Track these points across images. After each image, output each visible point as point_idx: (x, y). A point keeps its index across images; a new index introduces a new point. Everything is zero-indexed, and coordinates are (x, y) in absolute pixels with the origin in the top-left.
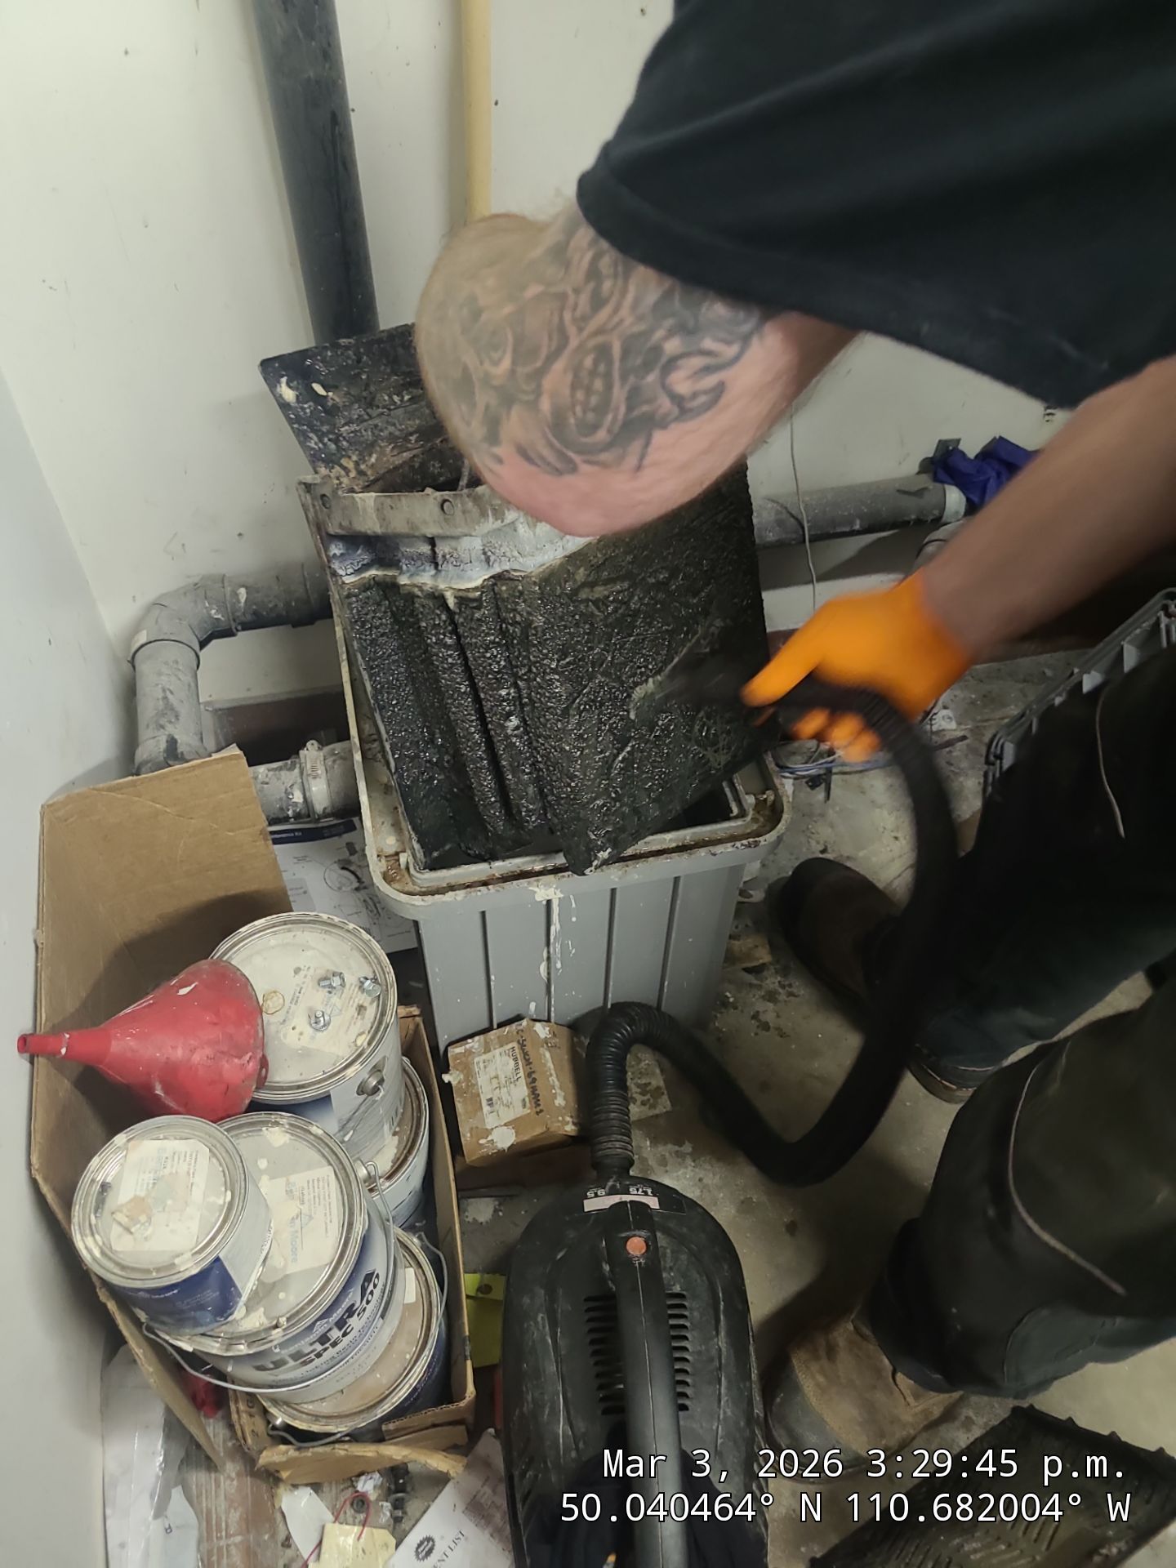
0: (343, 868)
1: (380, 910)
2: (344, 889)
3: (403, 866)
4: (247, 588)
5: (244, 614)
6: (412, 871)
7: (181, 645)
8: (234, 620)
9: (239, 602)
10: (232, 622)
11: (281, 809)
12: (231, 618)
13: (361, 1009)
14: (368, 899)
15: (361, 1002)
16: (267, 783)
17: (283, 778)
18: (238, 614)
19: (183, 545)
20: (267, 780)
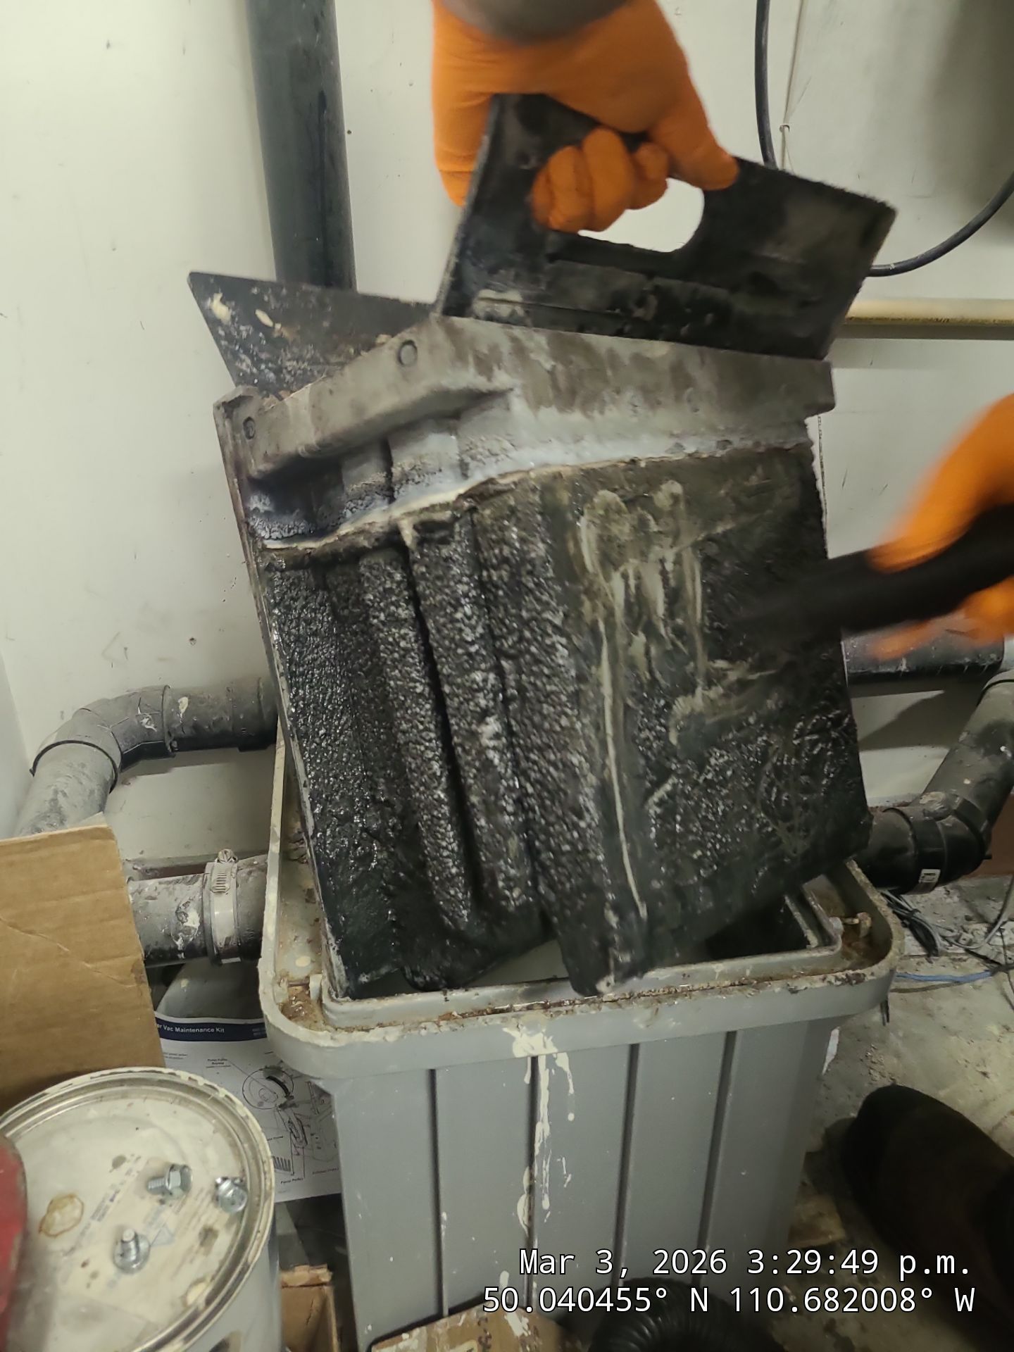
0: (270, 1078)
1: (308, 1138)
2: (266, 1105)
3: (313, 996)
4: (190, 698)
5: (182, 726)
6: (326, 1000)
7: (95, 750)
8: (169, 734)
9: (178, 712)
10: (166, 737)
11: (168, 936)
12: (166, 731)
13: (208, 1234)
14: (294, 1120)
15: (210, 1223)
16: (154, 899)
17: (176, 893)
18: (176, 726)
19: (126, 649)
20: (155, 894)
